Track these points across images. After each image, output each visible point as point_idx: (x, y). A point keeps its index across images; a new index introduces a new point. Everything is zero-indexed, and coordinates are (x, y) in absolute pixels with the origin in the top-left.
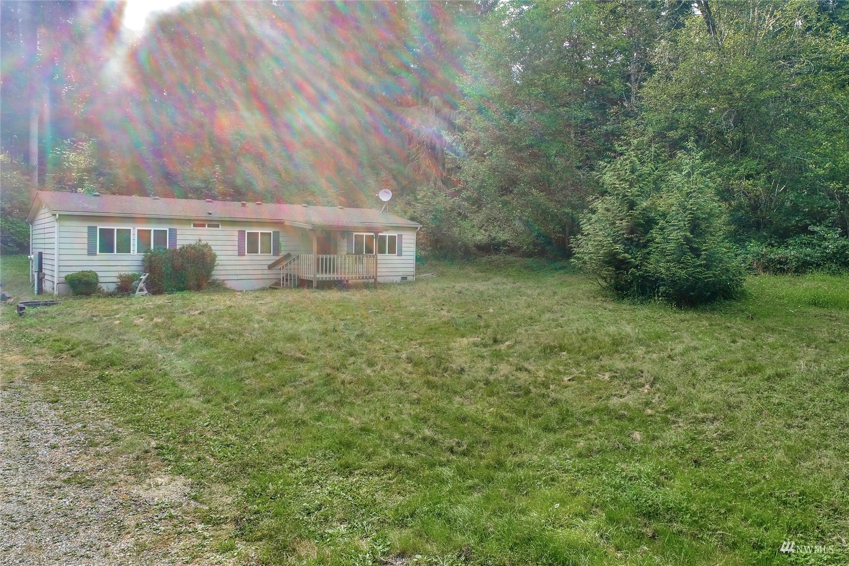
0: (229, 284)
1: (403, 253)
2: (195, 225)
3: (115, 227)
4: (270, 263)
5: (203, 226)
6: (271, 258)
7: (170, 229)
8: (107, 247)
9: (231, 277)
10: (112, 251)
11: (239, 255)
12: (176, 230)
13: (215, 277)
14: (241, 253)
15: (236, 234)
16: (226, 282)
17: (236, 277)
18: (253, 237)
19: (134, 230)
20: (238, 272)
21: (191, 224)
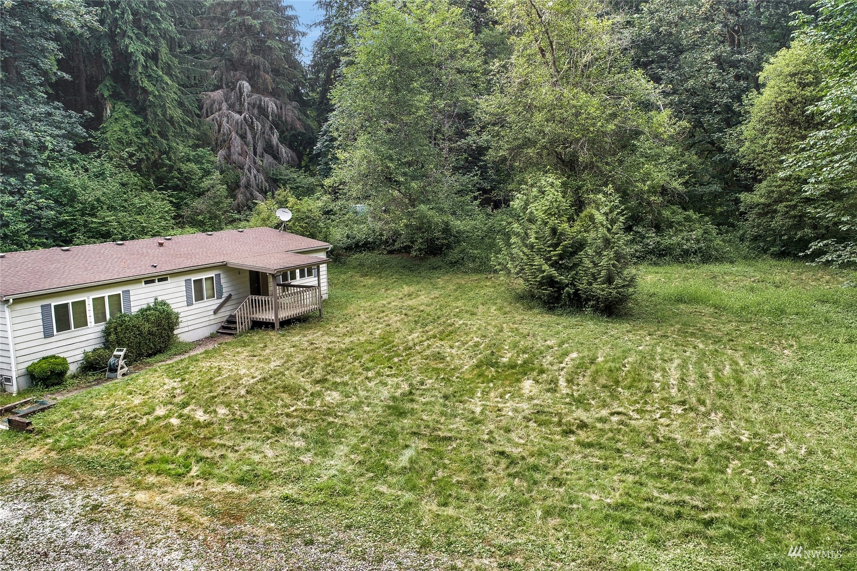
0: (182, 338)
2: (146, 283)
3: (69, 300)
4: (215, 307)
5: (154, 282)
6: (216, 302)
7: (123, 292)
8: (63, 325)
9: (184, 330)
10: (69, 328)
12: (129, 291)
14: (189, 303)
15: (184, 283)
16: (179, 336)
19: (89, 299)
20: (189, 323)
21: (141, 282)
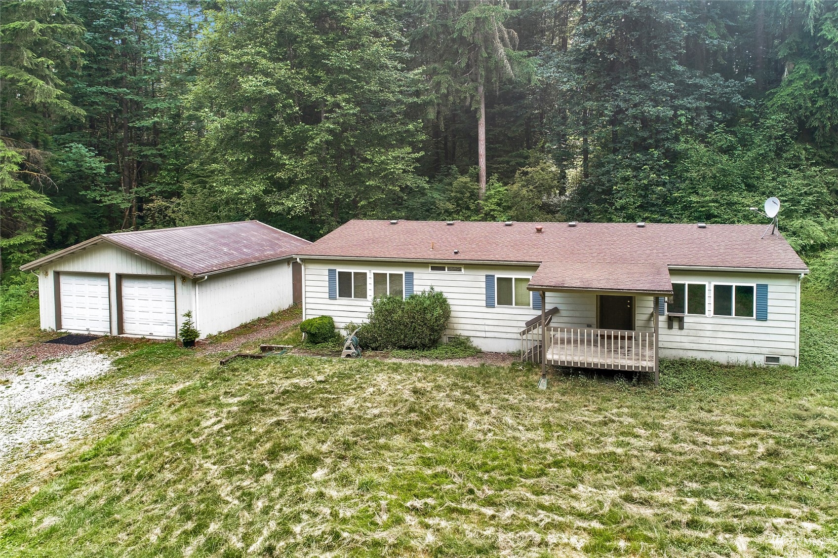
0: (476, 343)
1: (770, 317)
2: (433, 268)
3: (353, 270)
4: (530, 318)
5: (443, 269)
6: (532, 313)
8: (345, 292)
9: (479, 334)
11: (487, 306)
12: (412, 273)
13: (458, 332)
14: (490, 305)
16: (472, 339)
17: (483, 334)
18: (505, 283)
19: (370, 273)
20: (487, 328)
21: (428, 267)
